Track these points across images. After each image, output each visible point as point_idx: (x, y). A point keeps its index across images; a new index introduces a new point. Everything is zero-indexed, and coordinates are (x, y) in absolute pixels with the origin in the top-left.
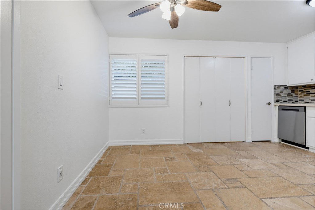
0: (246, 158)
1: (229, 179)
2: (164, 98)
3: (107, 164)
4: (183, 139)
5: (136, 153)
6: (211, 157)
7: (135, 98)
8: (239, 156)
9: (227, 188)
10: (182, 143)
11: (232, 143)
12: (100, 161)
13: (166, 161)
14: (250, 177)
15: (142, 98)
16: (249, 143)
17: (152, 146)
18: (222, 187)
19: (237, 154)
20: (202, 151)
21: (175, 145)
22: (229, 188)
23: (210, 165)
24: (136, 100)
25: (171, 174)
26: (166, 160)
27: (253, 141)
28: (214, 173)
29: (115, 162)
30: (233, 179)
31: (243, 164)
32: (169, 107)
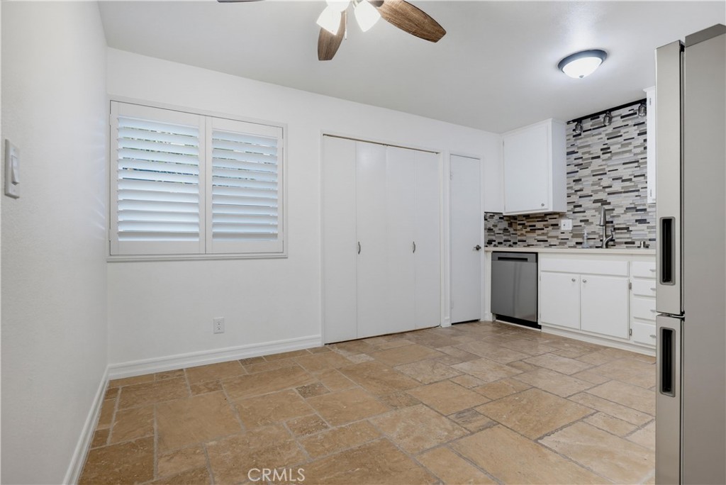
0: (463, 360)
1: (460, 413)
2: (275, 236)
3: (133, 441)
4: (320, 335)
5: (211, 390)
6: (398, 368)
7: (196, 235)
8: (447, 359)
9: (469, 432)
10: (319, 344)
11: (419, 333)
12: (99, 437)
13: (304, 397)
14: (492, 401)
15: (215, 235)
16: (447, 328)
17: (244, 362)
18: (458, 433)
19: (442, 354)
20: (372, 359)
21: (304, 352)
22: (472, 433)
23: (406, 388)
24: (197, 240)
25: (334, 428)
26: (304, 394)
27: (452, 324)
28: (427, 405)
29: (155, 426)
30: (468, 410)
31: (465, 374)
32: (287, 258)
